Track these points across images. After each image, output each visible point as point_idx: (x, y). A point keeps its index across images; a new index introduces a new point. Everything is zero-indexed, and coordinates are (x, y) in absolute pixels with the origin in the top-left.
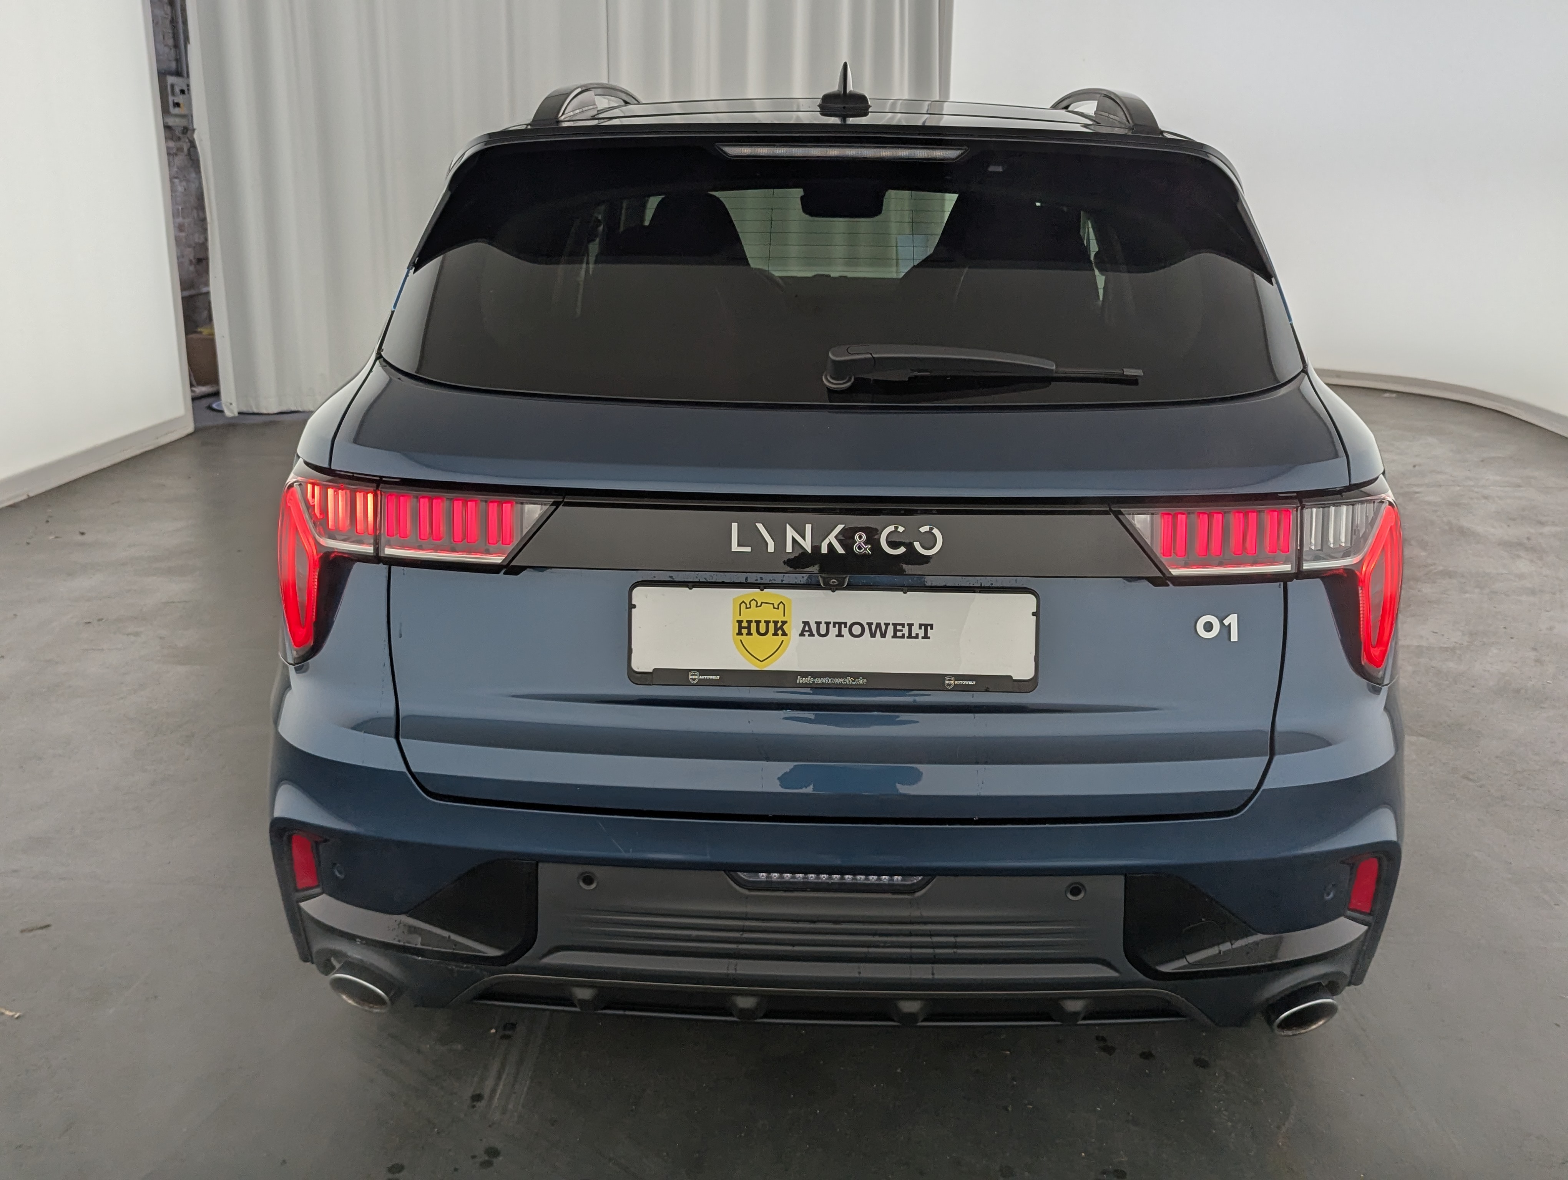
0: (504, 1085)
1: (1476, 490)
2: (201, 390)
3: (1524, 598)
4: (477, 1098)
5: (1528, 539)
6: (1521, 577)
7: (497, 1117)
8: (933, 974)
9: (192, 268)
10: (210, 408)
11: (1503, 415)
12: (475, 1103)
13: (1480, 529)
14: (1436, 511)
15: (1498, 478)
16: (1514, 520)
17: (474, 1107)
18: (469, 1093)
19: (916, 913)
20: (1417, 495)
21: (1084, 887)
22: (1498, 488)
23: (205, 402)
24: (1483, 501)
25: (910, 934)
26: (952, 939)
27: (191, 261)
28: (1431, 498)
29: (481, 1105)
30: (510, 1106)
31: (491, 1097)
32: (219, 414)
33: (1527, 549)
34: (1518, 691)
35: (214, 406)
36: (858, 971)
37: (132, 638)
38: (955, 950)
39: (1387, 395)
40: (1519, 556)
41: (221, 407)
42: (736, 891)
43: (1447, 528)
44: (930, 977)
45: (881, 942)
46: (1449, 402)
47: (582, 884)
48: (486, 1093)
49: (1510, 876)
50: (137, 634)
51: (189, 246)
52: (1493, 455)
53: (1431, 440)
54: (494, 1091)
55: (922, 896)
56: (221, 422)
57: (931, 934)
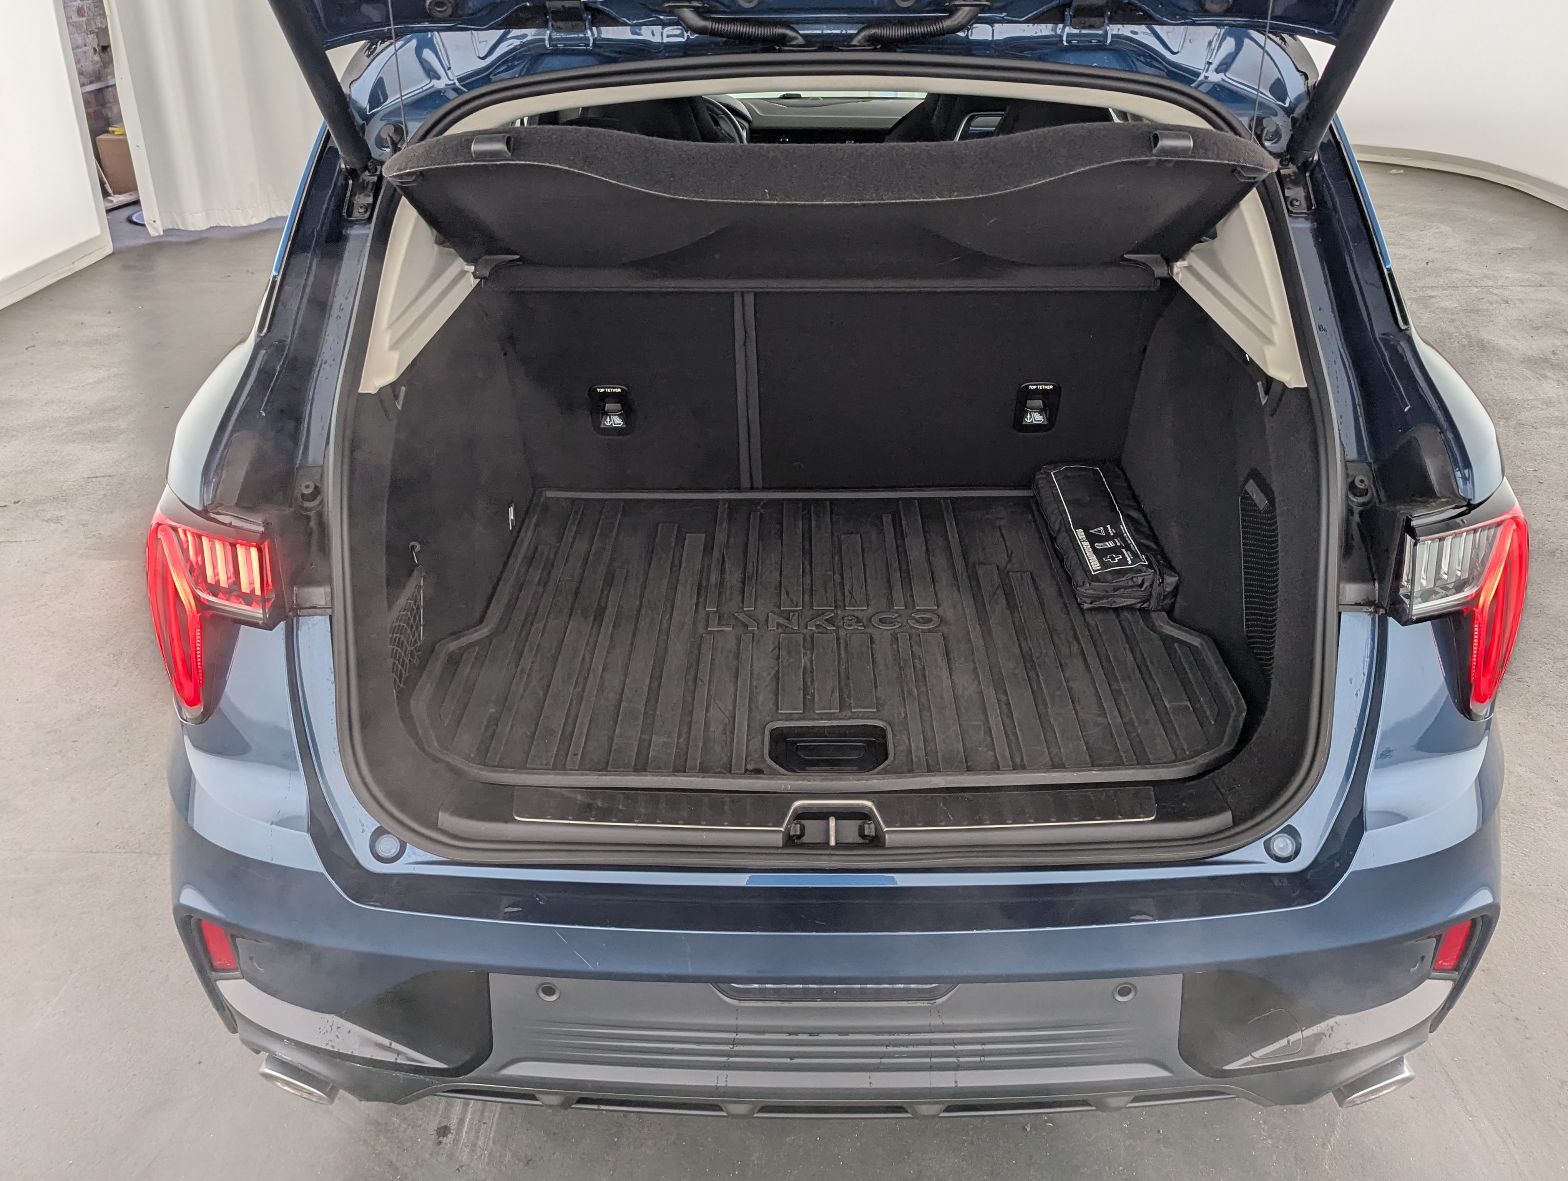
0: (472, 1113)
1: (1495, 291)
2: (118, 199)
3: (1553, 431)
4: (443, 1131)
5: (1554, 353)
6: (1549, 403)
7: (465, 1157)
8: (956, 1082)
9: (97, 58)
10: (130, 221)
11: (1519, 193)
12: (441, 1139)
13: (1501, 342)
14: (1453, 321)
15: (1518, 275)
16: (1537, 328)
17: (440, 1142)
18: (434, 1126)
19: (936, 1022)
20: (1432, 300)
21: (1135, 987)
22: (1519, 288)
23: (126, 212)
24: (1503, 306)
25: (930, 1043)
26: (979, 1047)
27: (95, 49)
28: (1447, 304)
29: (448, 1140)
30: (480, 1143)
31: (459, 1130)
32: (142, 228)
33: (1553, 366)
34: (1553, 553)
35: (134, 218)
36: (869, 1081)
37: (53, 526)
38: (983, 1058)
39: (1394, 171)
40: (1545, 377)
41: (143, 220)
42: (725, 1002)
43: (1465, 341)
44: (953, 1085)
45: (896, 1052)
46: (1459, 177)
47: (542, 995)
48: (453, 1123)
49: (1557, 798)
50: (58, 520)
51: (92, 32)
52: (1510, 245)
53: (1445, 228)
54: (462, 1121)
55: (943, 1003)
56: (142, 241)
57: (954, 1043)
